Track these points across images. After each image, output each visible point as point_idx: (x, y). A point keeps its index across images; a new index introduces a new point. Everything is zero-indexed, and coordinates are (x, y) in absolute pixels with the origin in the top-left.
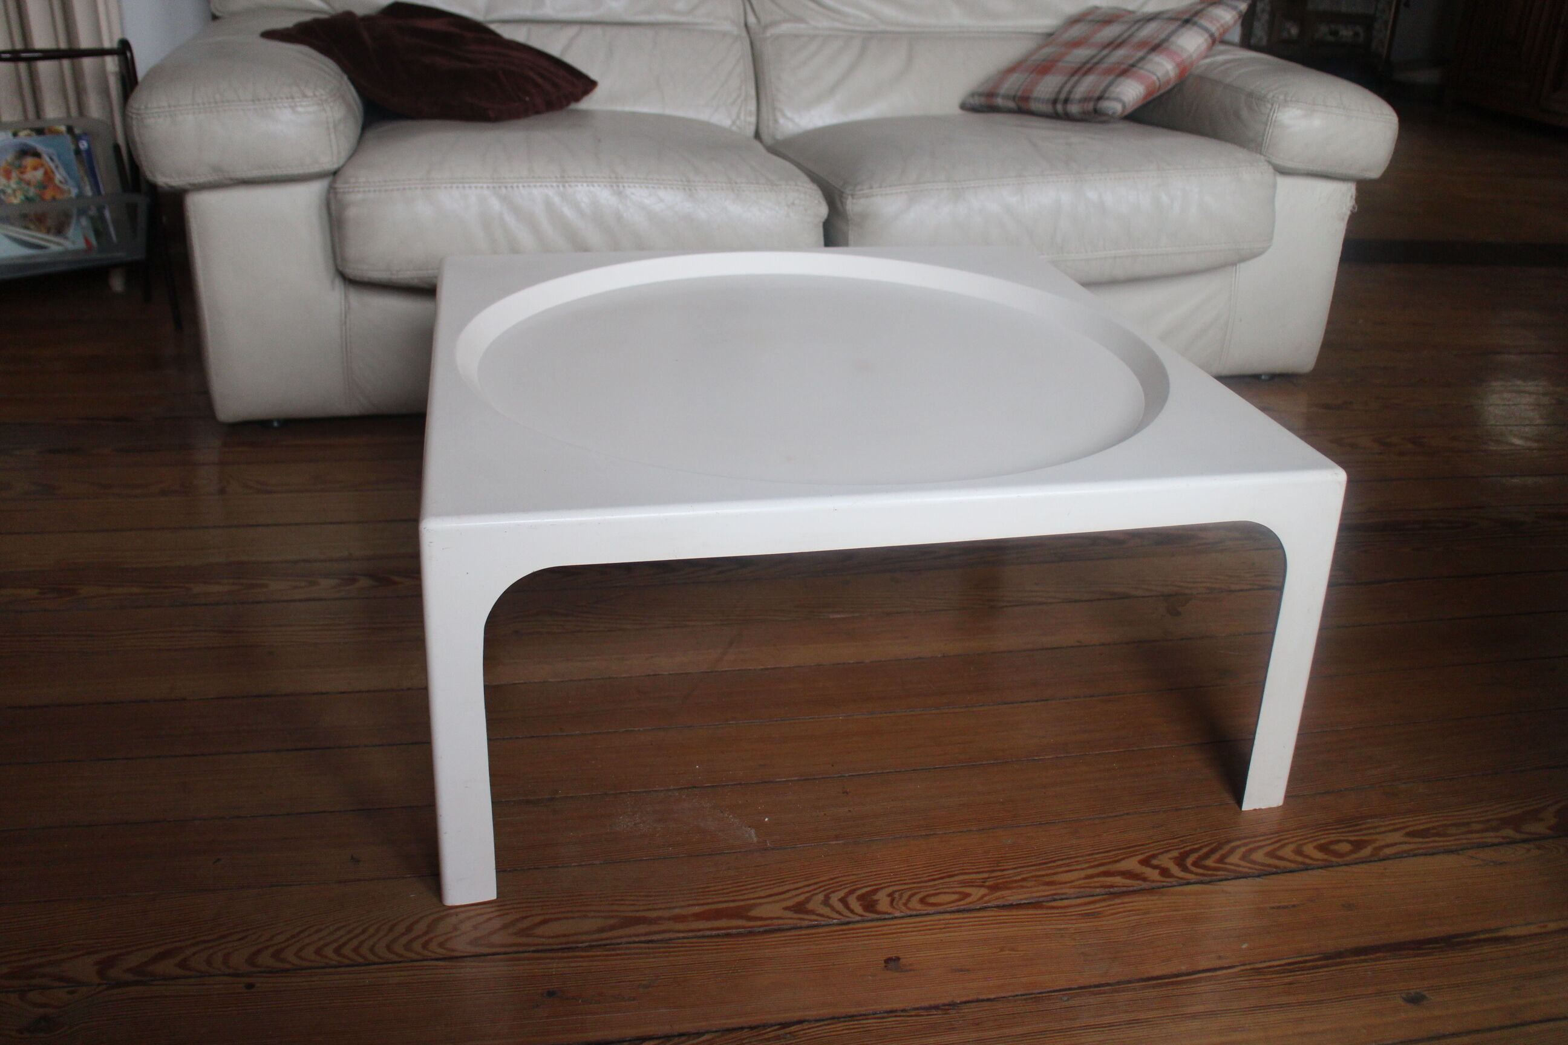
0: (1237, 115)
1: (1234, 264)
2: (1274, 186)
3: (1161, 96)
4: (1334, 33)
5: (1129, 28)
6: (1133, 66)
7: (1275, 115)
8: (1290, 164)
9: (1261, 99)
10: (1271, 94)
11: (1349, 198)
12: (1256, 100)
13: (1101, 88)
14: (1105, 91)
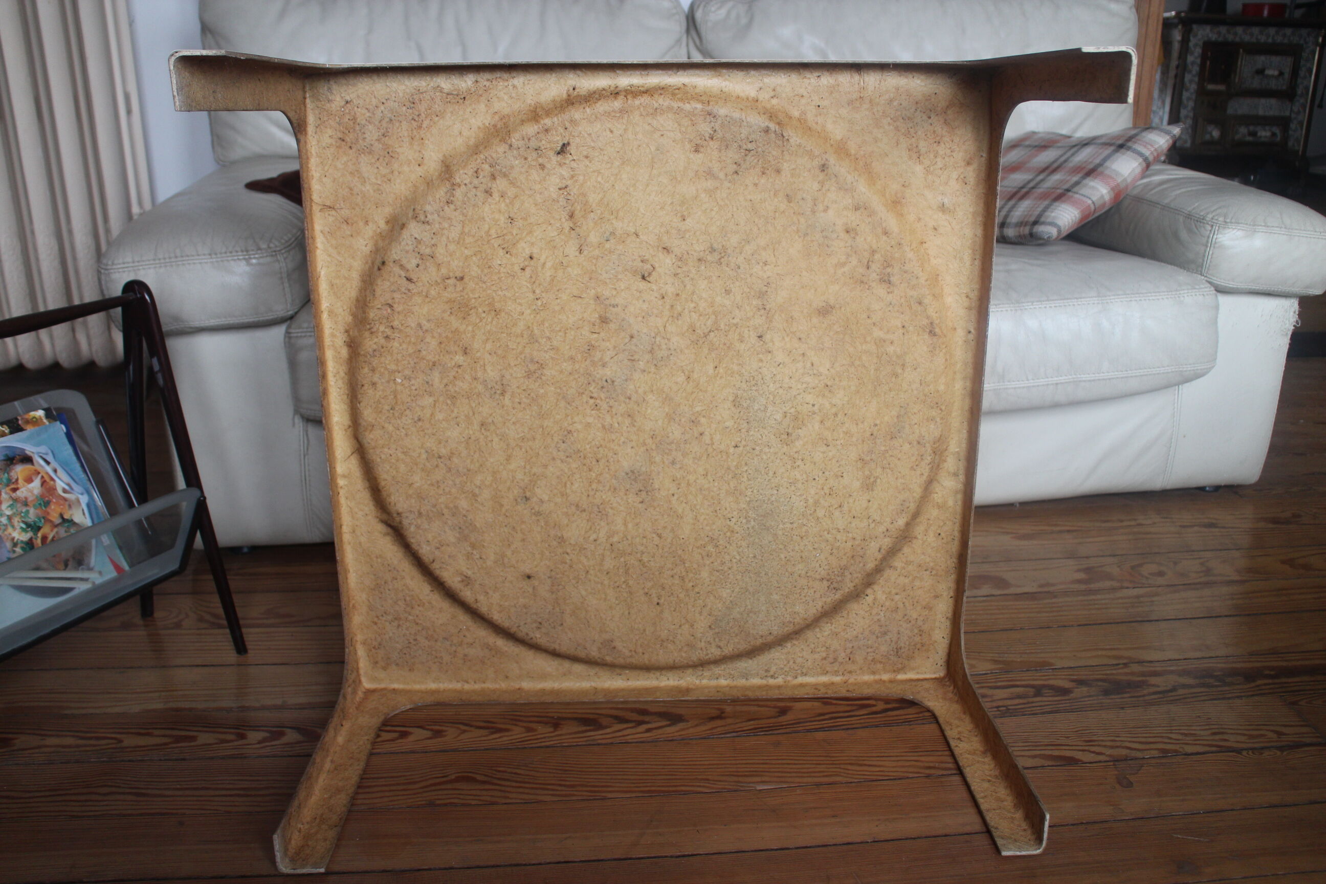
0: (1176, 235)
1: (1178, 384)
2: (1217, 308)
3: (1098, 218)
4: (1254, 134)
5: (1065, 153)
6: (1068, 190)
7: (1215, 237)
8: (1231, 285)
9: (1201, 220)
10: (1210, 216)
11: (1292, 313)
12: (1195, 221)
13: (1037, 213)
14: (1040, 216)
